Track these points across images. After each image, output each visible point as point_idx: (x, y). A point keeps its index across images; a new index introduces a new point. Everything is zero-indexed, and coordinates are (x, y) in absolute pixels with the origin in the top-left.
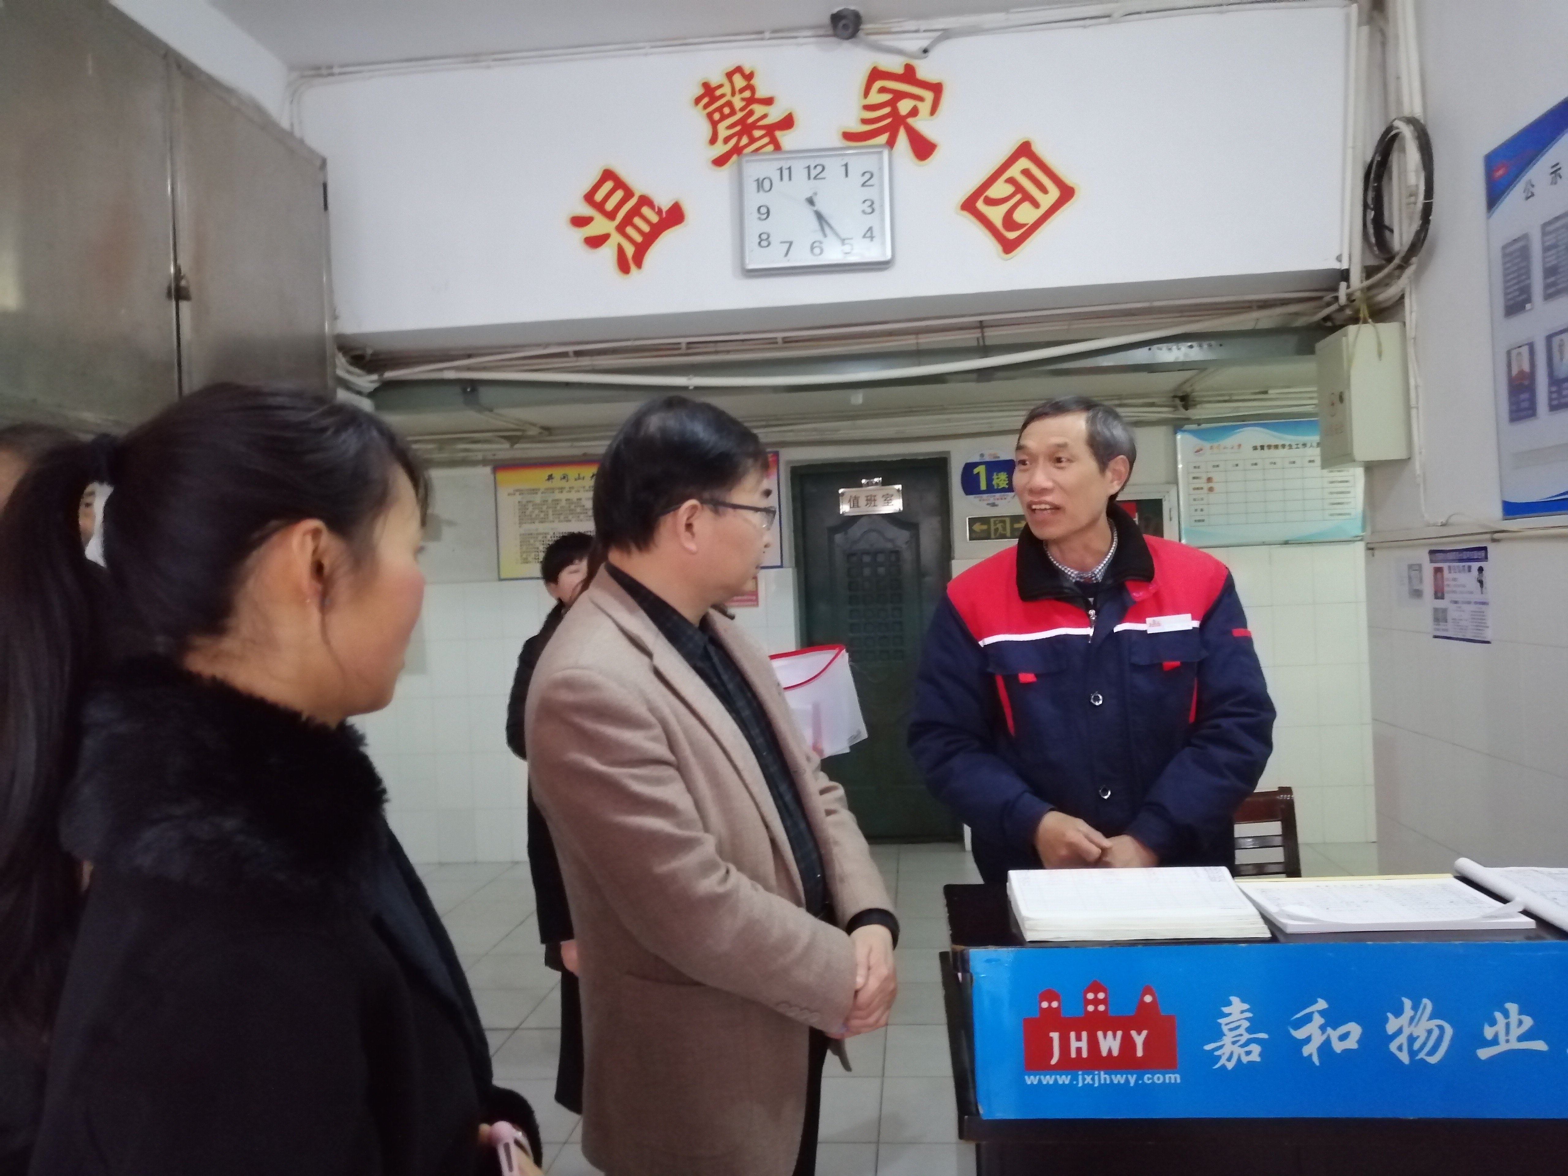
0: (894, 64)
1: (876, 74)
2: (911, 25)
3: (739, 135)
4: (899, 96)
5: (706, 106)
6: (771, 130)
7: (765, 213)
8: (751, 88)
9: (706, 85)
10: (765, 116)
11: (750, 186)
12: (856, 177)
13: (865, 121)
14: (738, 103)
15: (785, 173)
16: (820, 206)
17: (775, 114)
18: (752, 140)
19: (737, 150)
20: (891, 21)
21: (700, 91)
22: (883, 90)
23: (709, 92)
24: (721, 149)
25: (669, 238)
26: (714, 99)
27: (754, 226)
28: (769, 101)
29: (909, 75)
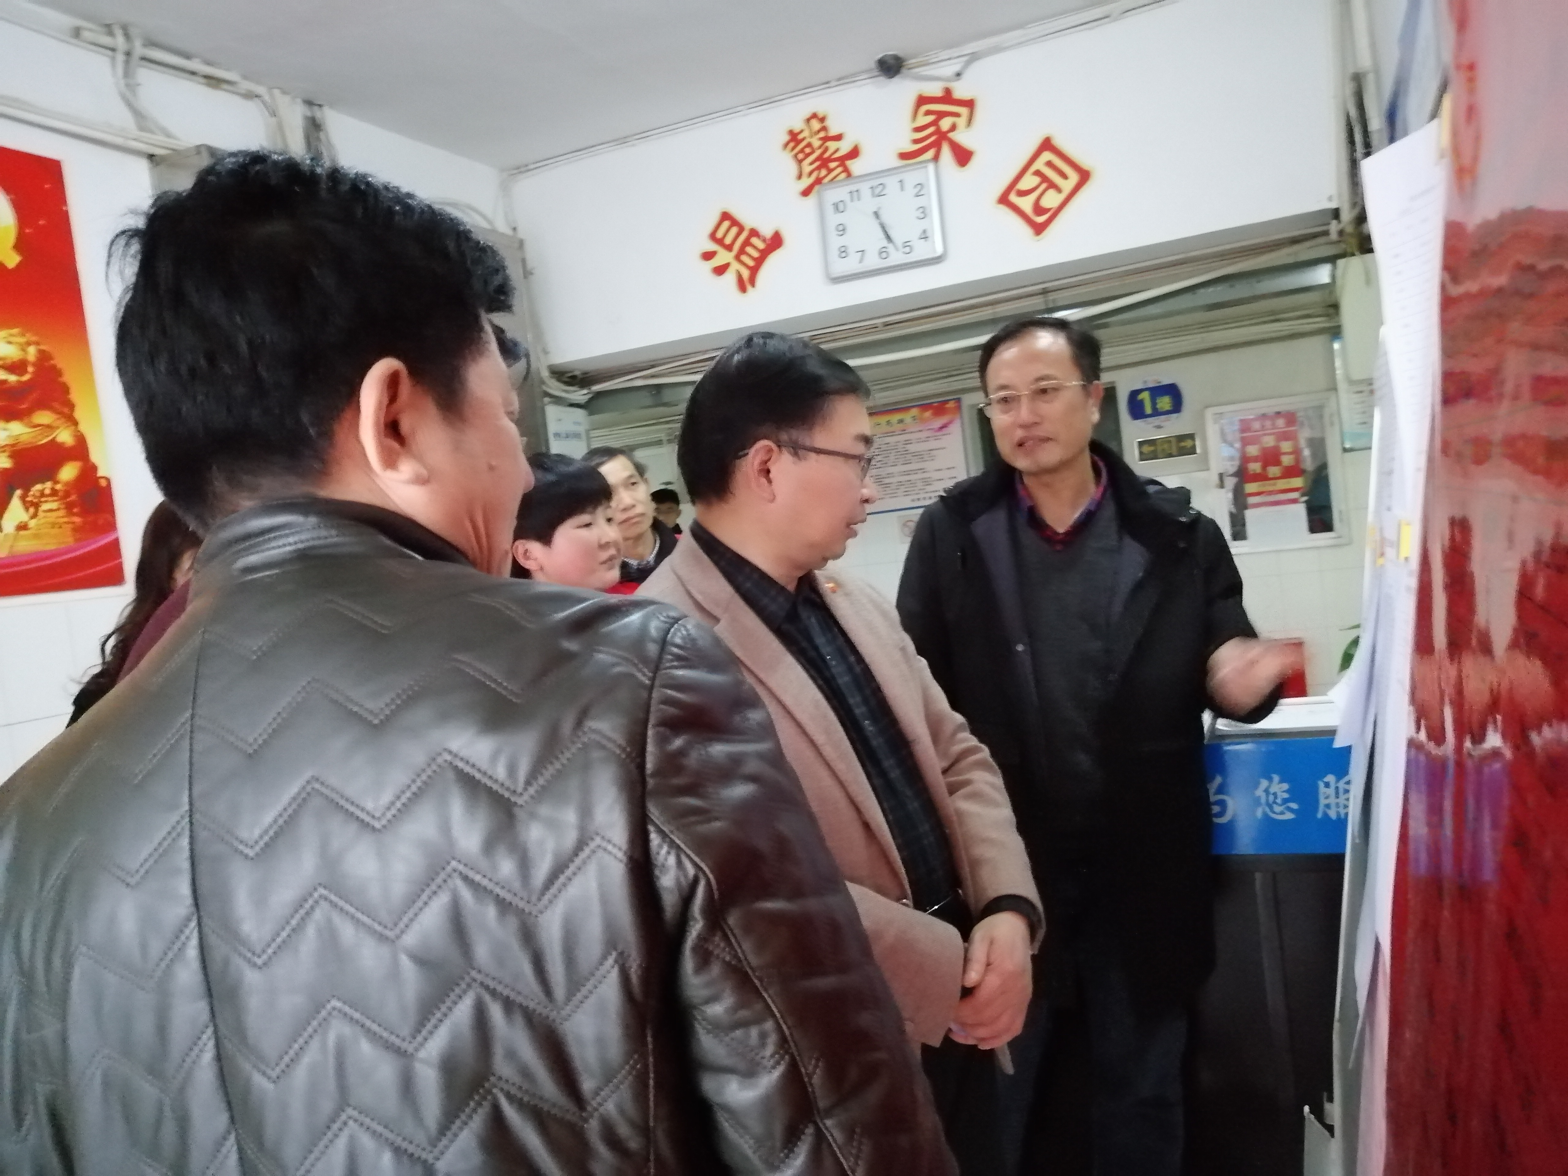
0: (935, 89)
1: (922, 100)
2: (944, 55)
3: (818, 168)
4: (941, 115)
5: (793, 149)
6: (843, 160)
7: (842, 230)
8: (824, 129)
9: (791, 133)
10: (837, 151)
11: (830, 209)
12: (910, 190)
13: (916, 141)
14: (816, 143)
15: (855, 195)
16: (885, 217)
17: (844, 147)
18: (830, 171)
19: (818, 181)
20: (930, 53)
21: (787, 138)
22: (928, 113)
23: (794, 137)
24: (806, 182)
25: (773, 259)
26: (798, 142)
27: (836, 242)
28: (838, 138)
29: (947, 97)
